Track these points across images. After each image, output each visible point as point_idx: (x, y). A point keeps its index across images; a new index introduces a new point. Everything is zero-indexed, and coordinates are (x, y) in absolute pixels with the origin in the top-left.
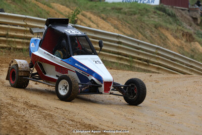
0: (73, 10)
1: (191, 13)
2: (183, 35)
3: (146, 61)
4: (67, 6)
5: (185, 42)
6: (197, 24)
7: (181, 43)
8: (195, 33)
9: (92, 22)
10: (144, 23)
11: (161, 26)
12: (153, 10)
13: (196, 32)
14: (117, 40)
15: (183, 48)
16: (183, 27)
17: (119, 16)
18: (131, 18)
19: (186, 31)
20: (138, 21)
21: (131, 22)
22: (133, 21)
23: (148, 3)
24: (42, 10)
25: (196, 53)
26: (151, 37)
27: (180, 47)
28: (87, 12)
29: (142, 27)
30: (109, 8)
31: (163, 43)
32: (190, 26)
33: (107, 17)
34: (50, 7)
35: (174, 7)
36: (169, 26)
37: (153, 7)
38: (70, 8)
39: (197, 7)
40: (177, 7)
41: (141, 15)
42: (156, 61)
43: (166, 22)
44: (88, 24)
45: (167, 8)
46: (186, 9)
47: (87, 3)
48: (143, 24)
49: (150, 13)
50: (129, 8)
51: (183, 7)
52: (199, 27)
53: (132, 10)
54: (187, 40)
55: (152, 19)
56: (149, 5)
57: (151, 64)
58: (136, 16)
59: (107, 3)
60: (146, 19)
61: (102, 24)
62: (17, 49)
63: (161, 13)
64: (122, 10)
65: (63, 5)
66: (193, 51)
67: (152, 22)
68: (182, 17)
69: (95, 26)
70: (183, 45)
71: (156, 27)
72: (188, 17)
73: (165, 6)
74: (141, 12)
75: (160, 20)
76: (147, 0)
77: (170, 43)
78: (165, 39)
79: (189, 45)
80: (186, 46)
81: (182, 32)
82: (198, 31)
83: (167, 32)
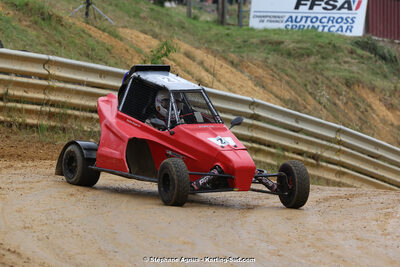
3: (314, 157)
4: (155, 36)
9: (207, 70)
10: (322, 75)
11: (359, 82)
12: (350, 47)
14: (251, 111)
18: (294, 65)
20: (308, 71)
21: (294, 74)
22: (299, 71)
23: (340, 33)
24: (98, 42)
26: (335, 104)
28: (197, 48)
29: (317, 84)
30: (254, 40)
33: (241, 61)
34: (116, 36)
35: (397, 41)
36: (379, 82)
37: (349, 41)
42: (336, 158)
43: (375, 73)
44: (197, 74)
45: (381, 44)
48: (319, 77)
49: (341, 54)
50: (298, 42)
53: (304, 45)
55: (346, 66)
56: (340, 36)
57: (324, 164)
58: (312, 59)
59: (252, 29)
60: (332, 66)
61: (227, 75)
62: (27, 125)
63: (368, 54)
64: (282, 46)
65: (146, 33)
67: (346, 74)
71: (348, 84)
73: (376, 38)
74: (322, 51)
75: (362, 69)
76: (338, 26)
77: (376, 118)
78: (367, 111)
83: (371, 95)
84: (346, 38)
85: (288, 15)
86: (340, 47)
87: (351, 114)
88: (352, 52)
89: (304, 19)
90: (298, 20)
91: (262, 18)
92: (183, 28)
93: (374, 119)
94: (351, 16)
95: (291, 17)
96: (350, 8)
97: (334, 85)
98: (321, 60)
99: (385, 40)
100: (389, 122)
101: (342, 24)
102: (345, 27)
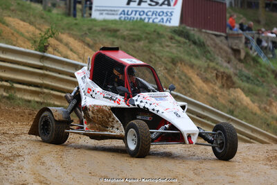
0: (40, 29)
1: (230, 41)
2: (217, 76)
5: (220, 88)
6: (240, 60)
7: (213, 90)
8: (236, 75)
10: (155, 54)
11: (182, 61)
12: (170, 34)
13: (237, 72)
15: (217, 97)
16: (217, 64)
17: (114, 42)
18: (134, 47)
19: (222, 70)
20: (144, 52)
22: (137, 52)
23: (161, 23)
25: (237, 106)
27: (212, 96)
29: (151, 62)
30: (98, 29)
32: (229, 62)
33: (95, 44)
34: (4, 23)
35: (204, 30)
36: (194, 61)
37: (169, 30)
38: (35, 26)
39: (240, 32)
40: (208, 31)
41: (150, 42)
43: (189, 54)
44: (65, 52)
45: (192, 32)
46: (223, 34)
47: (62, 20)
48: (153, 56)
49: (163, 39)
50: (131, 30)
51: (218, 31)
52: (242, 64)
53: (135, 33)
54: (223, 85)
55: (168, 49)
56: (162, 26)
58: (142, 43)
59: (95, 20)
60: (157, 48)
63: (182, 39)
64: (118, 33)
66: (232, 103)
67: (168, 54)
68: (215, 47)
69: (75, 56)
70: (216, 93)
72: (226, 47)
73: (188, 28)
74: (149, 37)
75: (180, 51)
76: (159, 18)
77: (196, 88)
78: (188, 82)
79: (227, 93)
80: (221, 94)
81: (216, 72)
82: (240, 71)
83: (190, 71)
84: (166, 28)
85: (121, 10)
86: (162, 34)
89: (134, 13)
90: (129, 13)
91: (101, 11)
92: (42, 18)
93: (194, 89)
94: (170, 11)
95: (124, 11)
96: (169, 5)
97: (164, 63)
98: (149, 44)
99: (196, 29)
100: (205, 92)
101: (163, 17)
102: (165, 19)
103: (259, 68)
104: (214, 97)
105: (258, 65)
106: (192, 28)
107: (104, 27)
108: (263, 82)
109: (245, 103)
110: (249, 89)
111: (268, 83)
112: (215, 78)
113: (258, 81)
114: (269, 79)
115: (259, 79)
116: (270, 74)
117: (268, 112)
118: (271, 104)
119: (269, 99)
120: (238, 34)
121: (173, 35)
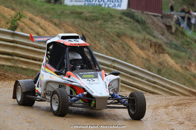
1: (164, 20)
2: (151, 45)
4: (13, 9)
5: (153, 53)
6: (171, 33)
7: (148, 55)
8: (167, 43)
9: (41, 28)
10: (104, 30)
11: (124, 35)
12: (119, 15)
13: (169, 42)
15: (150, 60)
17: (74, 21)
18: (89, 25)
20: (96, 28)
21: (89, 30)
22: (91, 28)
23: (114, 8)
25: (164, 67)
26: (111, 47)
27: (146, 60)
28: (36, 16)
30: (68, 12)
31: (125, 54)
32: (163, 35)
33: (60, 23)
35: (145, 12)
36: (136, 35)
37: (119, 12)
40: (149, 13)
43: (134, 30)
44: (36, 30)
45: (137, 14)
46: (160, 15)
47: (43, 5)
48: (103, 32)
49: (114, 19)
50: (91, 12)
51: (155, 12)
52: (173, 36)
53: (95, 14)
54: (156, 52)
55: (118, 26)
56: (114, 10)
58: (99, 22)
59: (66, 6)
60: (110, 26)
61: (53, 31)
63: (129, 19)
64: (82, 15)
65: (8, 8)
66: (160, 64)
67: (117, 30)
68: (153, 24)
70: (149, 57)
72: (161, 24)
73: (133, 10)
74: (104, 17)
75: (126, 27)
76: (113, 4)
78: (129, 50)
79: (157, 57)
80: (153, 58)
81: (150, 42)
82: (171, 41)
83: (131, 42)
84: (117, 11)
86: (114, 15)
87: (120, 52)
88: (121, 18)
90: (91, 0)
92: (28, 5)
93: (132, 54)
97: (111, 36)
98: (104, 23)
99: (139, 11)
100: (141, 57)
101: (115, 3)
102: (117, 4)
103: (186, 38)
104: (148, 60)
105: (185, 36)
106: (136, 11)
107: (72, 11)
108: (188, 48)
109: (170, 64)
110: (175, 54)
111: (192, 49)
112: (149, 47)
113: (184, 48)
114: (192, 47)
115: (184, 46)
116: (193, 43)
117: (188, 70)
118: (190, 64)
119: (189, 61)
120: (170, 15)
121: (122, 16)
